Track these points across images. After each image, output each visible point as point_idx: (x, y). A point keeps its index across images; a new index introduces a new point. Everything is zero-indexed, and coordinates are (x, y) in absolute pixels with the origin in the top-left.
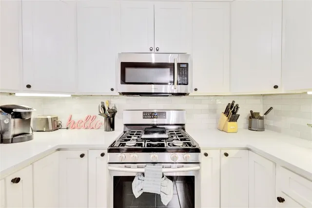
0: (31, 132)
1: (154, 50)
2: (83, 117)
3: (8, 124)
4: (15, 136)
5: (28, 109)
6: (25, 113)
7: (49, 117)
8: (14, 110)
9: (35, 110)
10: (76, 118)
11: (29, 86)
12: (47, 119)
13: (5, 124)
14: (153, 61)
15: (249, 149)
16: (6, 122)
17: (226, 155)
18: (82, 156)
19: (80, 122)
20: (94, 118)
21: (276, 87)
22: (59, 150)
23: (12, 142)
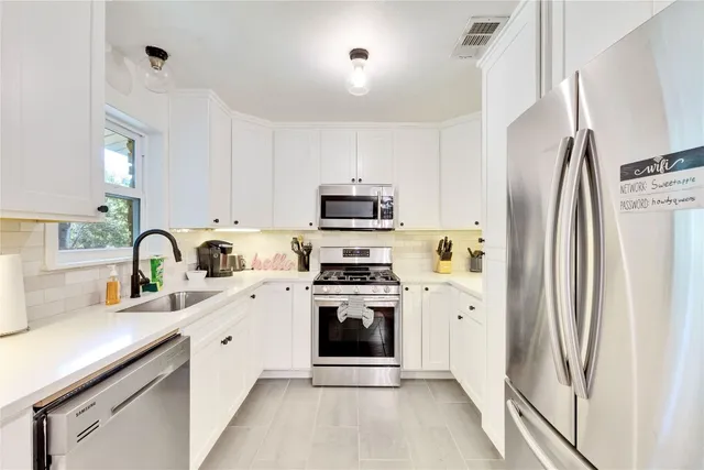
1: (357, 181)
2: (271, 256)
5: (231, 245)
6: (229, 249)
8: (220, 245)
10: (262, 257)
14: (354, 194)
15: (450, 285)
17: (427, 289)
18: (288, 289)
19: (267, 261)
20: (284, 256)
21: (477, 223)
22: (264, 283)
23: (219, 277)
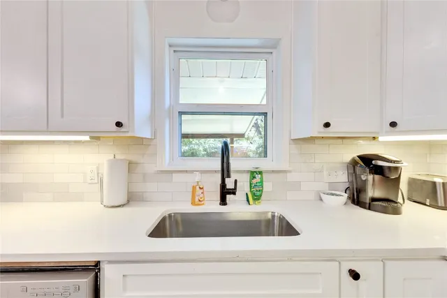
0: (400, 200)
3: (365, 180)
4: (374, 200)
5: (394, 162)
6: (389, 168)
7: (438, 180)
8: (373, 162)
9: (405, 164)
11: (393, 124)
12: (434, 184)
13: (362, 180)
16: (363, 178)
23: (369, 209)
